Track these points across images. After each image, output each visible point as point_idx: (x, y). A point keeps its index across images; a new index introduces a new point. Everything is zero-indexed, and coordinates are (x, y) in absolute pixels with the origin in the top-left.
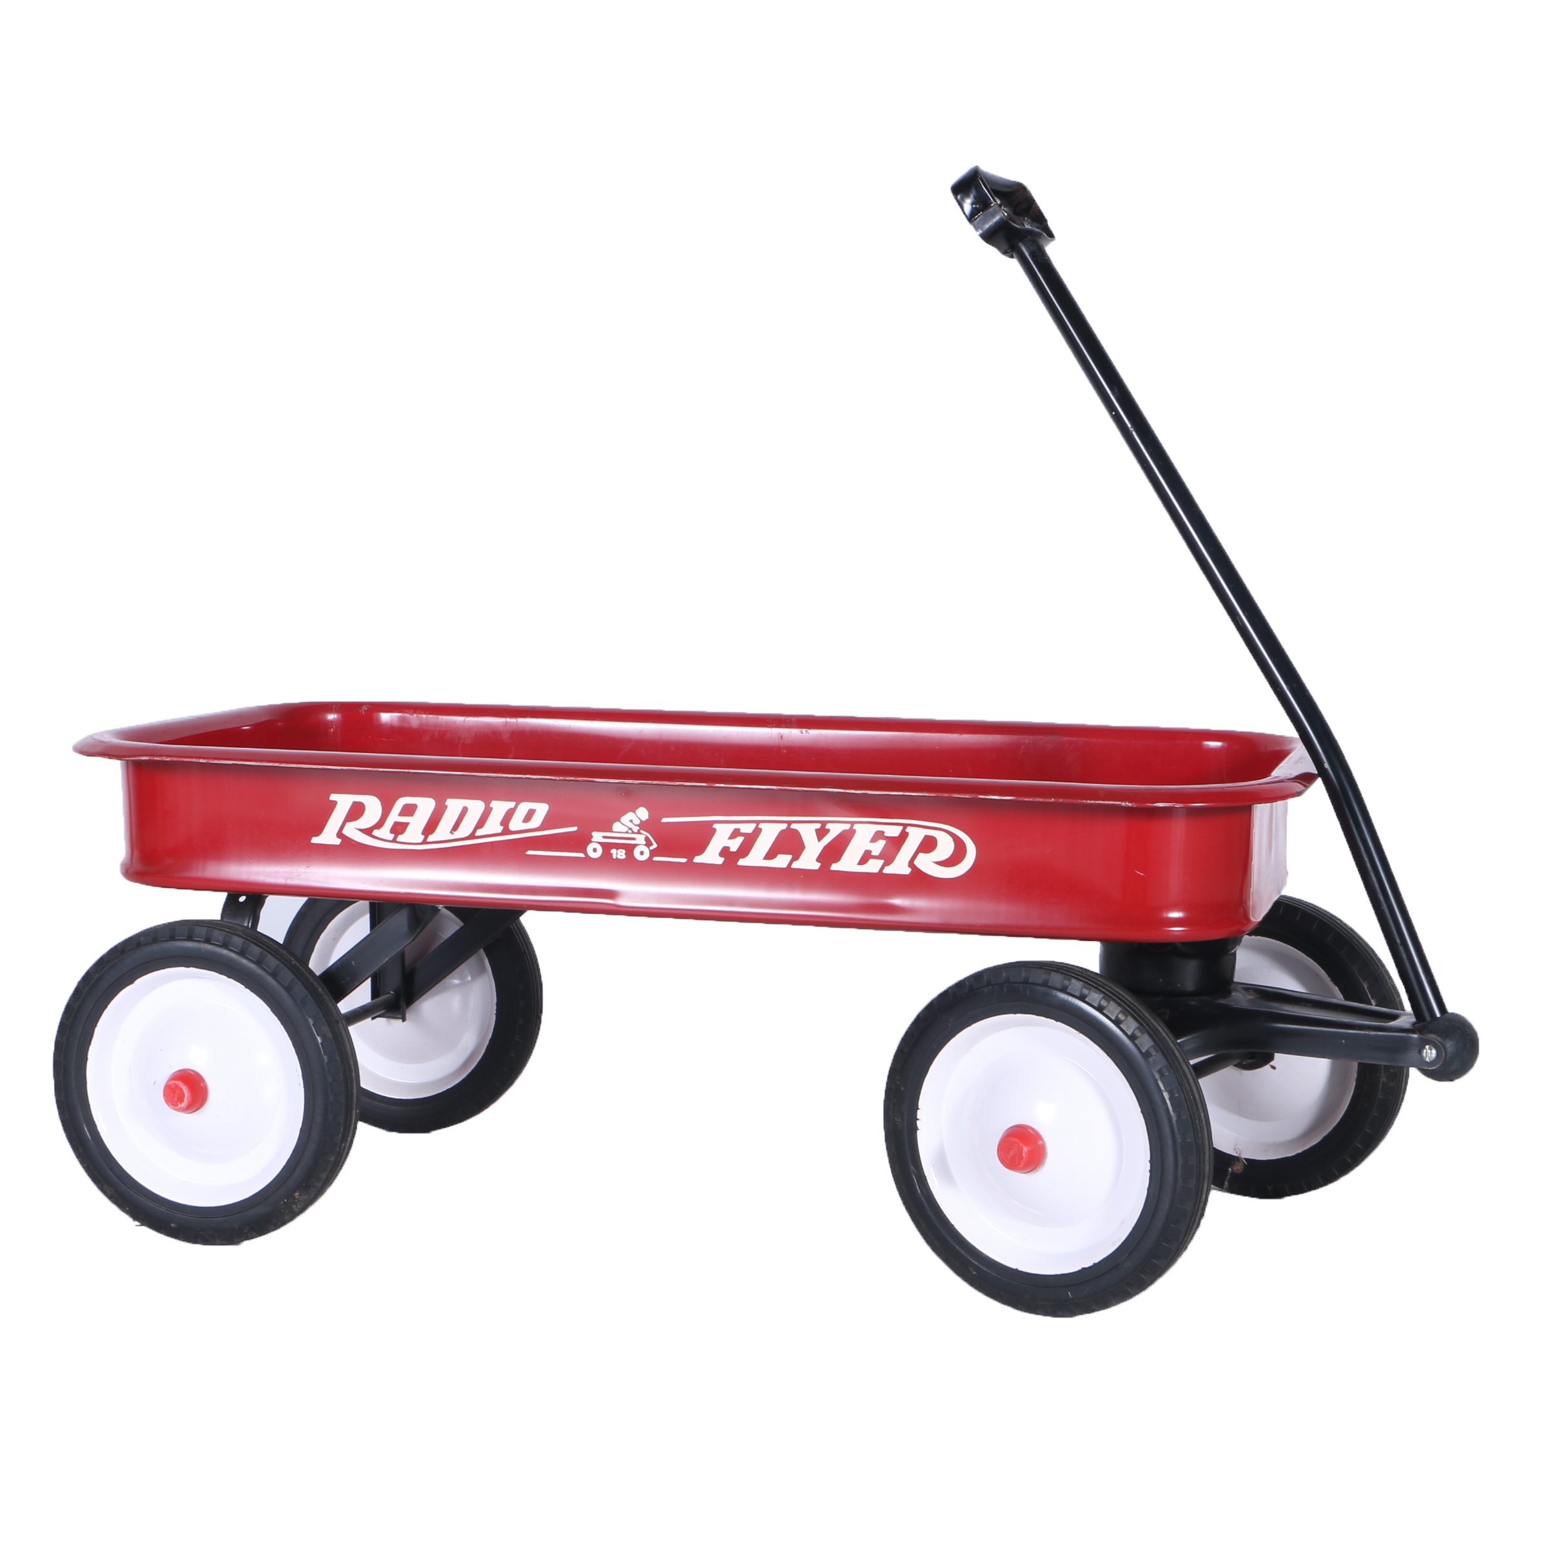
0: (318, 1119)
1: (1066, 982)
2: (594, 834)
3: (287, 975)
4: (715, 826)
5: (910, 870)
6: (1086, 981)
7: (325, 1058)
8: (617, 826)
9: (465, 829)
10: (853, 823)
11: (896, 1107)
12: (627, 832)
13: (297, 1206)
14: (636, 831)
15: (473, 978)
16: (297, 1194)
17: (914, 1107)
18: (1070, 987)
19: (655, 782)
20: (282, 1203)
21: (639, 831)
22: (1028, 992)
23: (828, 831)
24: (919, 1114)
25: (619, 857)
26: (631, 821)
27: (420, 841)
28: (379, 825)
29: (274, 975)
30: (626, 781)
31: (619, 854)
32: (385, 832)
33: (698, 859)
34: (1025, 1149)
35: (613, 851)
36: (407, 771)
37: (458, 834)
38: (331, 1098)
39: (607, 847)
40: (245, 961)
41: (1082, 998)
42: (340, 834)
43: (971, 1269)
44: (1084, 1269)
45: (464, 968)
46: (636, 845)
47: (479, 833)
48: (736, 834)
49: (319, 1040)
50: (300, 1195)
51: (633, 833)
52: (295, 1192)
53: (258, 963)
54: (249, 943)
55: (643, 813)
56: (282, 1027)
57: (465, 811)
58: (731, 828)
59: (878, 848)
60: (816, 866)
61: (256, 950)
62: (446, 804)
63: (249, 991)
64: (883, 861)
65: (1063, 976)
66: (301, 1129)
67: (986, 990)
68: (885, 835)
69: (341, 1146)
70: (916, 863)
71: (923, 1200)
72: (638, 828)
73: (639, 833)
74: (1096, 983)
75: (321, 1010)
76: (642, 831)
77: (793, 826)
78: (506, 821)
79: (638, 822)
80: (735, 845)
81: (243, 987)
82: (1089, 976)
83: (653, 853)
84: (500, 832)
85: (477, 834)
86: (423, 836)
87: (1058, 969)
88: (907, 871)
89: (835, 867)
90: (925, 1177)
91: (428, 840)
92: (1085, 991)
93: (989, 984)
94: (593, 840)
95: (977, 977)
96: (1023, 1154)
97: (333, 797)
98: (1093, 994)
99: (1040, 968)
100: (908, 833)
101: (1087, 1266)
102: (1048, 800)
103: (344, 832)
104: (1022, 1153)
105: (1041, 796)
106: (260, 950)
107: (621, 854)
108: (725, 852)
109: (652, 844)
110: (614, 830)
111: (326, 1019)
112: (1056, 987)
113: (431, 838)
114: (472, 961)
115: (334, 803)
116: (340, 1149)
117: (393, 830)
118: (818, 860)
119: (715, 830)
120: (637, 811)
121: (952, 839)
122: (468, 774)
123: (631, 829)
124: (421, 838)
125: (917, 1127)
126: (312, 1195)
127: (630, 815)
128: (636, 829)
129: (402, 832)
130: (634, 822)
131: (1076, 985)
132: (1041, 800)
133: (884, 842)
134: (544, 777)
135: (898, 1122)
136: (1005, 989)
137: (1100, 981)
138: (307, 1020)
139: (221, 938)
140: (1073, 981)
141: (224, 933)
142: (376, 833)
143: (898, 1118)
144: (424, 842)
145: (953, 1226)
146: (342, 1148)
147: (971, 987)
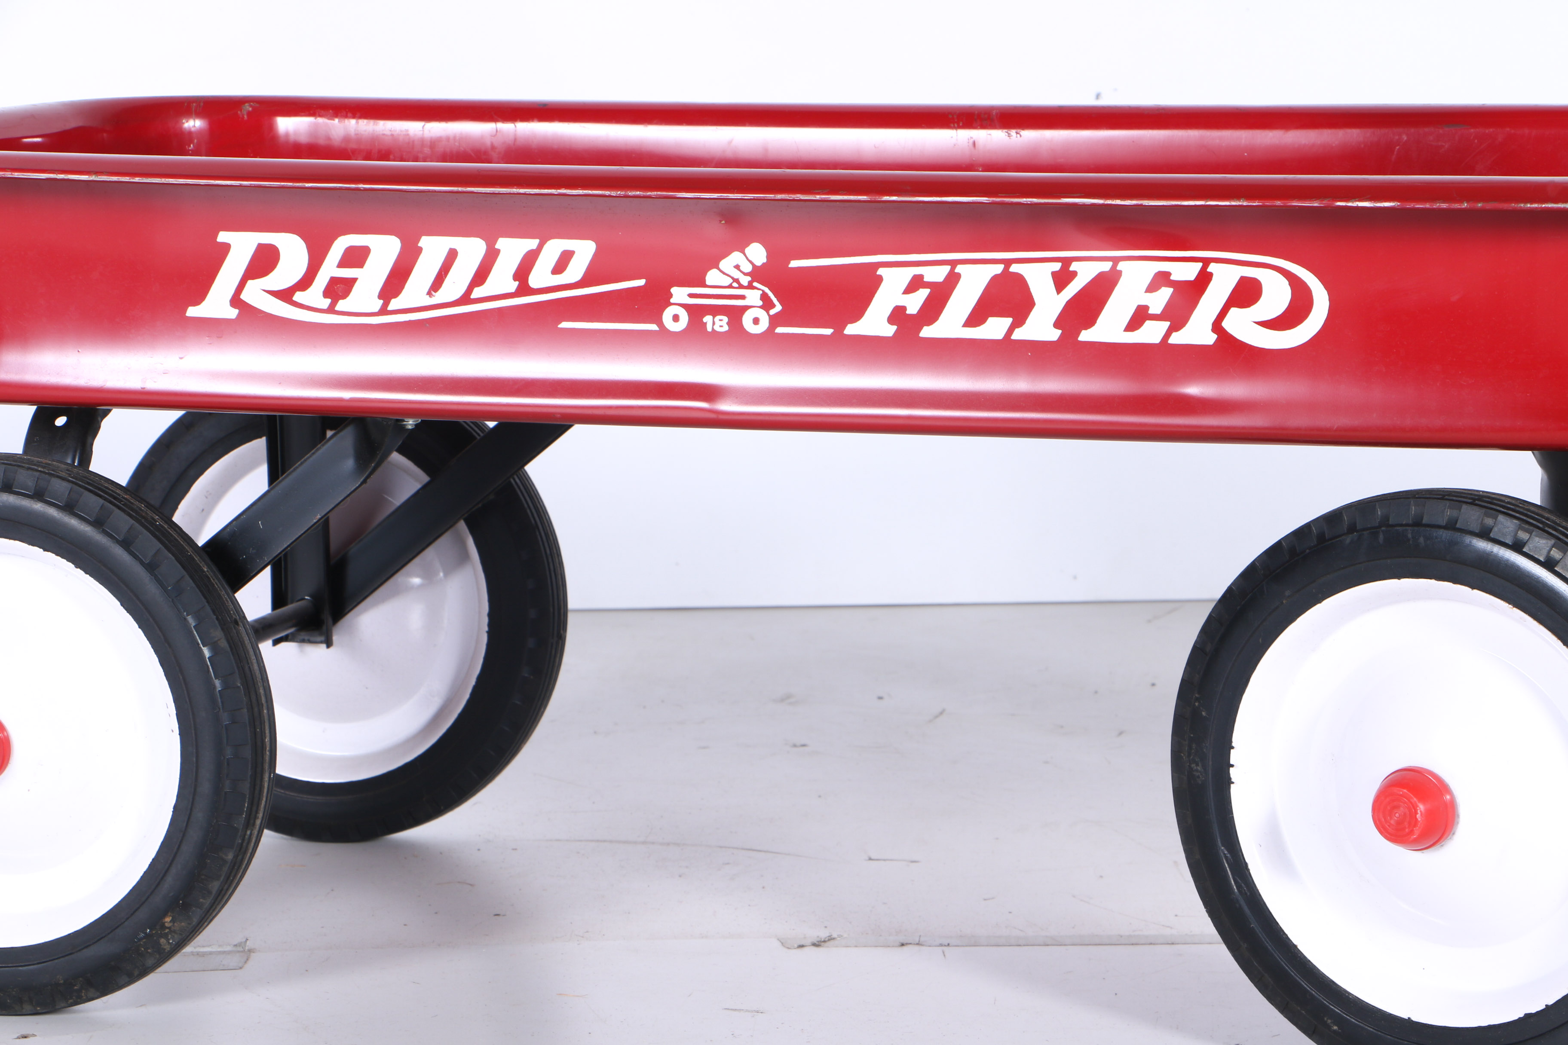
0: (206, 787)
1: (1489, 521)
2: (675, 290)
3: (150, 544)
4: (881, 271)
5: (1215, 337)
6: (1525, 518)
7: (218, 683)
8: (713, 277)
9: (454, 287)
10: (1116, 260)
11: (1194, 746)
12: (730, 286)
13: (168, 940)
14: (745, 284)
15: (446, 574)
16: (168, 919)
17: (1225, 745)
18: (1495, 529)
19: (779, 196)
20: (142, 935)
21: (750, 283)
22: (1422, 540)
23: (1074, 274)
24: (1235, 757)
25: (717, 328)
26: (737, 267)
27: (376, 309)
28: (305, 283)
29: (126, 544)
30: (731, 196)
31: (718, 323)
32: (314, 295)
33: (851, 329)
34: (1421, 807)
35: (708, 319)
36: (353, 186)
37: (442, 296)
38: (229, 752)
39: (696, 312)
40: (74, 522)
41: (1518, 547)
42: (236, 301)
43: (1329, 1021)
44: (1528, 1016)
45: (430, 554)
46: (746, 308)
47: (477, 293)
48: (916, 283)
49: (207, 653)
50: (173, 921)
51: (741, 287)
52: (165, 915)
53: (98, 523)
54: (82, 490)
55: (757, 253)
56: (140, 632)
57: (452, 256)
58: (909, 273)
59: (1158, 301)
60: (1054, 335)
61: (93, 502)
62: (419, 245)
63: (82, 572)
64: (1167, 324)
65: (1484, 510)
66: (175, 807)
67: (1348, 540)
68: (1172, 278)
69: (245, 834)
70: (1226, 324)
71: (1243, 903)
72: (749, 278)
73: (750, 286)
74: (1542, 522)
75: (208, 602)
76: (755, 284)
77: (1014, 268)
78: (522, 273)
79: (748, 268)
80: (914, 303)
81: (71, 566)
82: (1528, 510)
83: (775, 321)
84: (513, 291)
85: (473, 296)
86: (381, 302)
87: (1475, 500)
88: (1210, 338)
89: (1086, 336)
90: (1246, 864)
91: (390, 308)
92: (1523, 535)
93: (1352, 529)
94: (672, 301)
95: (1332, 518)
96: (1418, 816)
97: (223, 237)
98: (1537, 539)
99: (1443, 498)
100: (1211, 274)
101: (1533, 1010)
102: (1456, 206)
103: (244, 296)
104: (1416, 813)
105: (1445, 200)
106: (101, 501)
107: (721, 323)
108: (898, 315)
109: (773, 306)
110: (708, 283)
111: (217, 619)
112: (1471, 529)
113: (394, 305)
114: (444, 543)
115: (226, 248)
116: (243, 840)
117: (327, 293)
118: (1057, 325)
119: (880, 279)
120: (747, 250)
121: (1287, 282)
122: (460, 189)
123: (736, 280)
124: (378, 304)
125: (1230, 779)
126: (195, 921)
127: (736, 257)
128: (745, 280)
129: (345, 294)
130: (741, 268)
131: (1506, 526)
132: (1444, 206)
133: (1170, 291)
134: (590, 192)
135: (1197, 771)
136: (1381, 537)
137: (1548, 519)
138: (185, 619)
139: (31, 483)
140: (1501, 518)
141: (37, 474)
142: (298, 297)
143: (1197, 765)
144: (383, 311)
145: (1295, 946)
146: (247, 837)
147: (1321, 538)
